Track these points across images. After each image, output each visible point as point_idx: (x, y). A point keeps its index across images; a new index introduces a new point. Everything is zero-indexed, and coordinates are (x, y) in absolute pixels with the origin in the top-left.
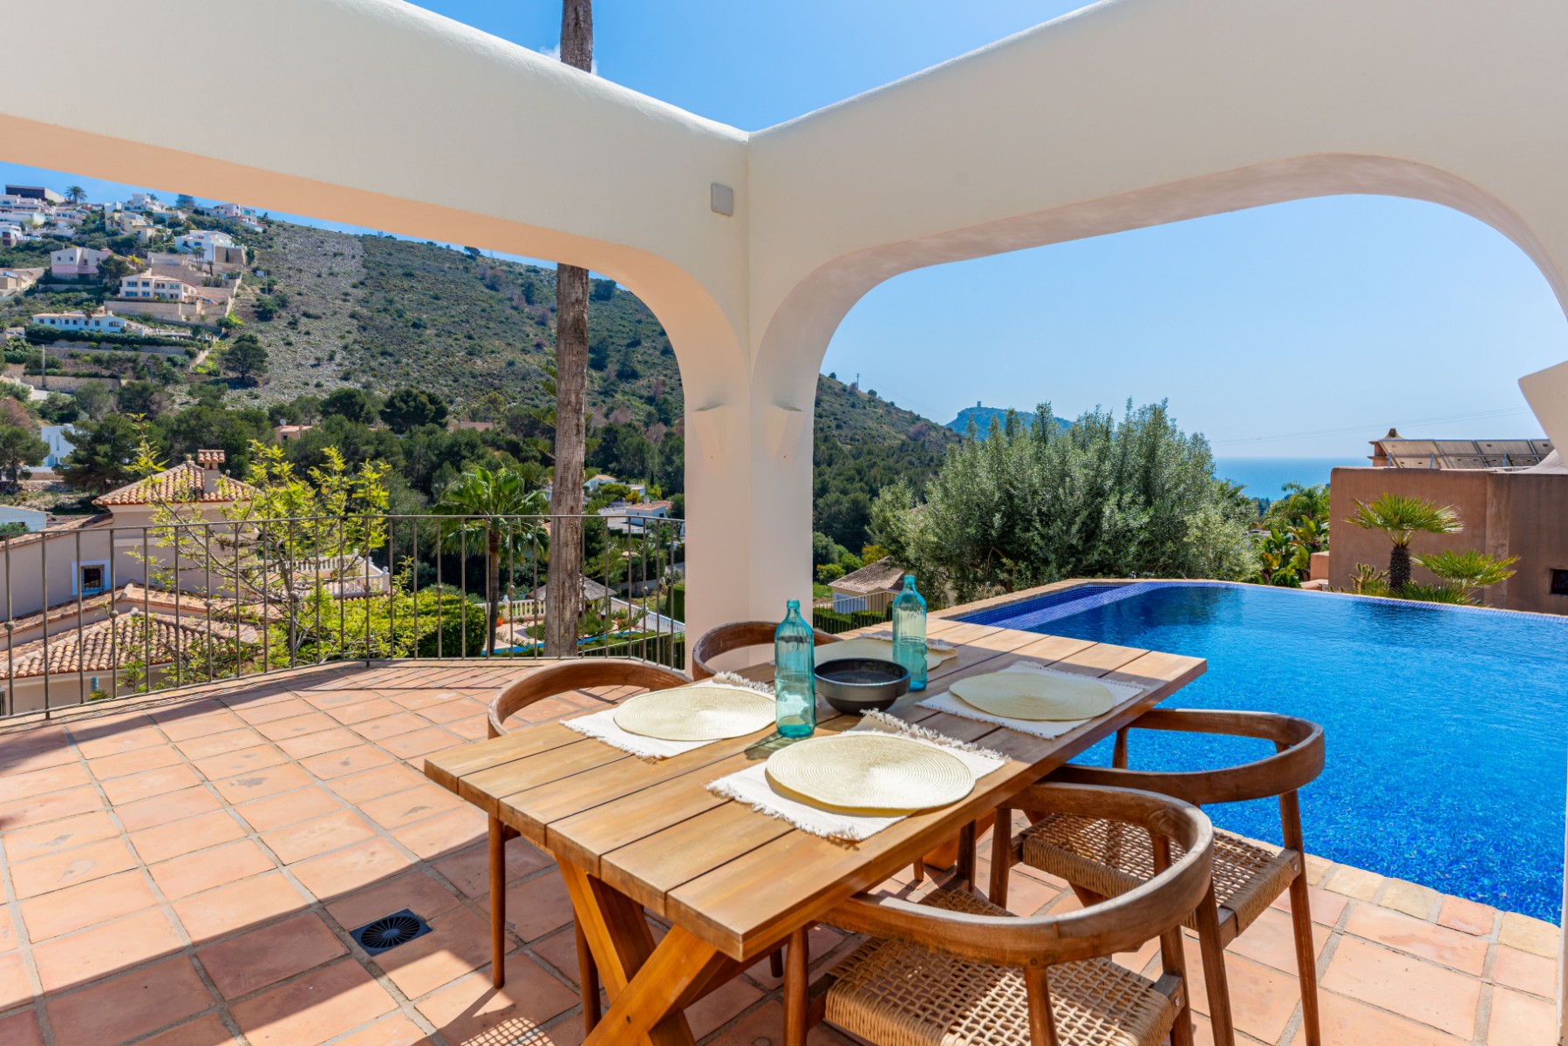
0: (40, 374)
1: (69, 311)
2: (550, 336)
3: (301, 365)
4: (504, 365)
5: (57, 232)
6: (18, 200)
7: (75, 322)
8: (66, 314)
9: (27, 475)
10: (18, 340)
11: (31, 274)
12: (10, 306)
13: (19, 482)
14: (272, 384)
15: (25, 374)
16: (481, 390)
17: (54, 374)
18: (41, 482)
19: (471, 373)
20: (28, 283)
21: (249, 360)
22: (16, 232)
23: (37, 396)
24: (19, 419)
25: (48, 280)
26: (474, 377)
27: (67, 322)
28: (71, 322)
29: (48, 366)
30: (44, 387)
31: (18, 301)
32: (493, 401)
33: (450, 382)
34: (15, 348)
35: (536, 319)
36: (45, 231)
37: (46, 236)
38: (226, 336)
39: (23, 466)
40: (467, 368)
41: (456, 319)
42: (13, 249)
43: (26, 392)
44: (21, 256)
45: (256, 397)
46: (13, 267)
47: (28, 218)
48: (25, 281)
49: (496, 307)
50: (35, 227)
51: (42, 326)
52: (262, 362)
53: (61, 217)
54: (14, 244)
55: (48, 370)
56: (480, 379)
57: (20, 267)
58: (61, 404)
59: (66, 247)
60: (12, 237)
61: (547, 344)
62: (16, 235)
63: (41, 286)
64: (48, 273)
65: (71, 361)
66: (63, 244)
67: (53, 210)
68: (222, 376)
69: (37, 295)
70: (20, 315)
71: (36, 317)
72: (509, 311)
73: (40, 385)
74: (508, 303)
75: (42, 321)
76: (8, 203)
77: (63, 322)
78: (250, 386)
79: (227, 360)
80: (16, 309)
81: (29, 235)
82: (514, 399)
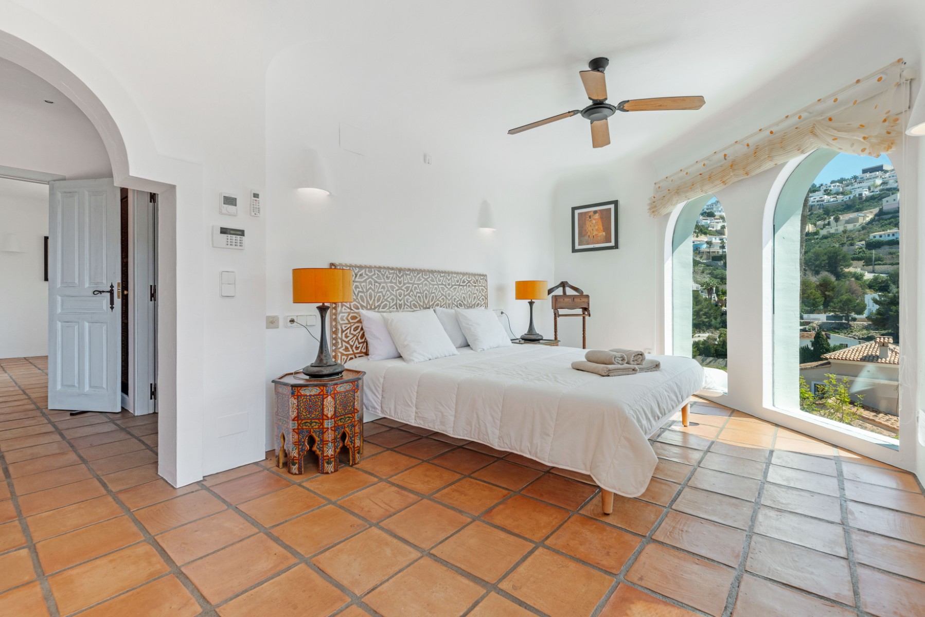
0: (871, 265)
1: (890, 229)
5: (888, 187)
6: (868, 175)
7: (893, 235)
8: (889, 231)
9: (854, 320)
10: (861, 248)
11: (871, 212)
12: (859, 231)
13: (850, 323)
15: (863, 266)
17: (879, 264)
18: (862, 323)
20: (870, 217)
22: (866, 192)
23: (868, 276)
24: (855, 290)
25: (881, 213)
27: (889, 235)
28: (891, 235)
29: (876, 260)
30: (873, 272)
31: (863, 228)
34: (859, 252)
36: (881, 187)
37: (881, 190)
39: (853, 315)
42: (863, 201)
43: (862, 275)
44: (868, 203)
46: (863, 210)
47: (873, 183)
48: (868, 217)
50: (876, 187)
51: (874, 240)
53: (892, 178)
54: (864, 198)
55: (876, 263)
57: (866, 210)
58: (880, 281)
59: (893, 194)
60: (864, 195)
62: (866, 193)
63: (876, 218)
64: (881, 210)
65: (890, 256)
66: (891, 192)
67: (887, 175)
69: (874, 223)
70: (864, 235)
71: (872, 235)
73: (872, 270)
75: (875, 237)
76: (863, 178)
77: (887, 235)
80: (862, 232)
81: (873, 192)
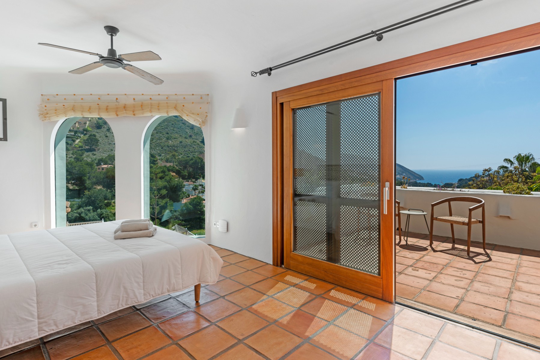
2: (195, 133)
3: (111, 144)
4: (179, 143)
14: (100, 150)
16: (171, 151)
19: (167, 145)
21: (93, 142)
26: (168, 147)
32: (174, 155)
33: (160, 149)
35: (190, 127)
38: (86, 134)
40: (166, 144)
41: (163, 127)
45: (95, 155)
49: (177, 123)
52: (97, 143)
56: (170, 147)
61: (193, 135)
68: (84, 148)
72: (181, 124)
74: (181, 122)
78: (93, 151)
79: (85, 142)
82: (181, 154)
